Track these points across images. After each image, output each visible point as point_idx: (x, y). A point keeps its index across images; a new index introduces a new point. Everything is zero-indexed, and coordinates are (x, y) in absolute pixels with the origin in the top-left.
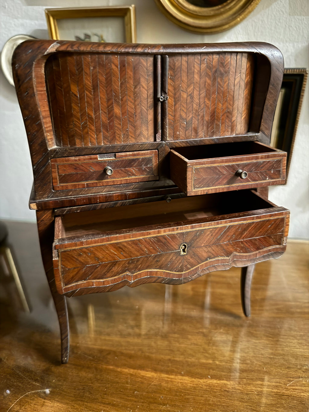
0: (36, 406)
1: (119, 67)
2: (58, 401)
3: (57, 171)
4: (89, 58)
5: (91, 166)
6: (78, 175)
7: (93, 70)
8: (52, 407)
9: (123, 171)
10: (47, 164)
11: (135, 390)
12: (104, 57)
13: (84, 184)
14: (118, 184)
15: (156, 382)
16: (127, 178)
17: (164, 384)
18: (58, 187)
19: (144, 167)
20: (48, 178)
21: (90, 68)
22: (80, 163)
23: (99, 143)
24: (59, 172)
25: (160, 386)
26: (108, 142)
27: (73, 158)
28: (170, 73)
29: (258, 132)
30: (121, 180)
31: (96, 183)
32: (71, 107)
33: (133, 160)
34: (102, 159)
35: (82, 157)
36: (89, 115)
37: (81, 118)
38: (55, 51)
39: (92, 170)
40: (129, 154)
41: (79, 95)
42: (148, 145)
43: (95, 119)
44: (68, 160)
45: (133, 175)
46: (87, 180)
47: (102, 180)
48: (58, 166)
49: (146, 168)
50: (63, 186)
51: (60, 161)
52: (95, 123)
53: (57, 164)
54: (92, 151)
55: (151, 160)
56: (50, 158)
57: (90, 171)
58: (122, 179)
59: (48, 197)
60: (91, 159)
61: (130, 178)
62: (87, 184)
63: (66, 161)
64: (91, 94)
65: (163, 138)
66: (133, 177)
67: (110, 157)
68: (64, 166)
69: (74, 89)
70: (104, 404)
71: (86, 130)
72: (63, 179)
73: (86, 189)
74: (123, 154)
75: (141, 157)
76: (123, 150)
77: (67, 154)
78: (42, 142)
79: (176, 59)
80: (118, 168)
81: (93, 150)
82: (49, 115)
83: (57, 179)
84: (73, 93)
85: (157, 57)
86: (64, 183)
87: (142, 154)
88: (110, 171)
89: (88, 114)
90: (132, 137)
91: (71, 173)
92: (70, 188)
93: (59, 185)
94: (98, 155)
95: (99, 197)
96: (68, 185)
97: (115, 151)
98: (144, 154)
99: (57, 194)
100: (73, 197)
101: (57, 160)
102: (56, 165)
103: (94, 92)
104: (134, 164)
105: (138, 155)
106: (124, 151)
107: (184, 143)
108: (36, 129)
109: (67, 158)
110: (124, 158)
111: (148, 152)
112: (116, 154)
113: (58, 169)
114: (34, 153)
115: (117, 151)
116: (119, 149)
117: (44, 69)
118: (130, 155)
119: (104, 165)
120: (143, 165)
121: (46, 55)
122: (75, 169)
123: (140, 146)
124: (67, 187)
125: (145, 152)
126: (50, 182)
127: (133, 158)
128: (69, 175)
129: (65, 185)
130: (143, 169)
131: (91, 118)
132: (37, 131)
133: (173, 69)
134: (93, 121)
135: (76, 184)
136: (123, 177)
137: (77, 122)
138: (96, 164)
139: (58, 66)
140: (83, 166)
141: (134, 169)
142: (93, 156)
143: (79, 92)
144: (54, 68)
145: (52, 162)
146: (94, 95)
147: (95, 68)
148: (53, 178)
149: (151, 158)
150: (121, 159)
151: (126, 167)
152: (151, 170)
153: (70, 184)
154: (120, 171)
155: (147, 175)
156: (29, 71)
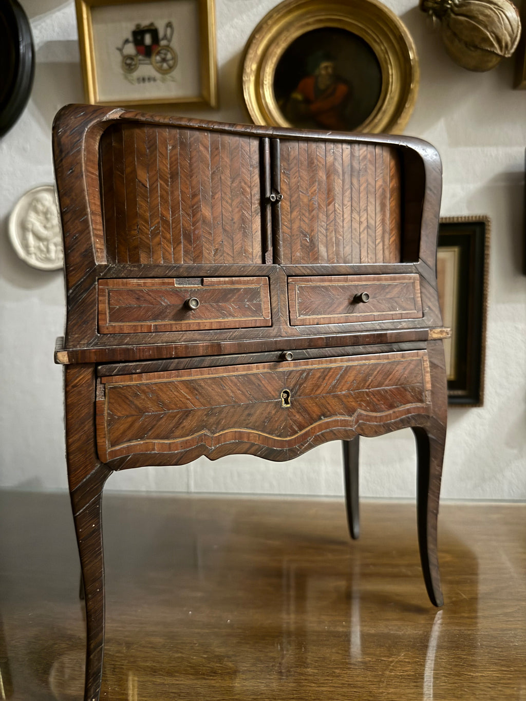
1: (210, 150)
3: (107, 301)
4: (166, 133)
5: (162, 296)
6: (142, 310)
7: (172, 150)
9: (215, 308)
10: (91, 288)
12: (188, 132)
13: (151, 325)
14: (206, 329)
16: (220, 320)
18: (107, 329)
19: (248, 303)
20: (92, 311)
21: (167, 148)
22: (145, 289)
23: (176, 260)
24: (111, 302)
26: (191, 260)
27: (135, 281)
28: (284, 165)
29: (418, 261)
30: (211, 323)
31: (171, 324)
32: (135, 203)
33: (232, 291)
34: (182, 286)
35: (149, 281)
36: (163, 216)
37: (151, 220)
38: (118, 118)
39: (165, 302)
40: (225, 281)
41: (149, 186)
42: (254, 269)
43: (172, 223)
44: (127, 284)
45: (231, 315)
46: (155, 318)
47: (181, 320)
48: (109, 293)
49: (251, 304)
50: (114, 327)
51: (114, 284)
52: (172, 229)
53: (108, 289)
55: (259, 293)
56: (97, 278)
57: (161, 304)
58: (212, 321)
59: (88, 344)
60: (164, 284)
61: (226, 320)
62: (155, 326)
63: (123, 284)
64: (168, 185)
65: (275, 260)
66: (230, 319)
67: (193, 284)
68: (119, 292)
69: (143, 176)
71: (157, 239)
72: (116, 316)
73: (154, 335)
74: (214, 280)
75: (243, 287)
77: (125, 274)
78: (86, 251)
79: (291, 146)
80: (206, 303)
81: (167, 270)
82: (100, 213)
83: (105, 314)
84: (140, 182)
85: (264, 140)
86: (117, 321)
87: (244, 283)
88: (194, 303)
89: (161, 214)
90: (228, 254)
91: (129, 306)
92: (126, 331)
93: (108, 324)
94: (175, 279)
95: (176, 348)
96: (122, 325)
97: (201, 274)
98: (247, 283)
99: (104, 340)
101: (109, 281)
102: (107, 291)
103: (172, 182)
104: (231, 298)
105: (238, 283)
106: (217, 274)
107: (308, 268)
108: (80, 228)
109: (125, 280)
110: (216, 287)
111: (253, 280)
112: (204, 279)
113: (109, 296)
114: (72, 267)
115: (205, 275)
116: (208, 271)
117: (98, 144)
118: (225, 283)
119: (184, 296)
120: (246, 301)
121: (104, 121)
122: (138, 299)
123: (241, 269)
124: (121, 328)
125: (248, 280)
126: (94, 318)
127: (230, 288)
128: (126, 308)
129: (118, 325)
130: (247, 306)
131: (166, 222)
132: (81, 232)
133: (286, 159)
134: (168, 225)
135: (138, 325)
136: (214, 318)
137: (144, 226)
138: (171, 293)
139: (120, 140)
140: (150, 295)
141: (231, 306)
142: (166, 280)
143: (149, 181)
144: (113, 144)
145: (100, 286)
146: (172, 187)
147: (174, 147)
148: (100, 312)
149: (258, 290)
150: (211, 288)
151: (218, 302)
152: (258, 310)
153: (128, 324)
154: (210, 308)
155: (252, 317)
156: (78, 140)
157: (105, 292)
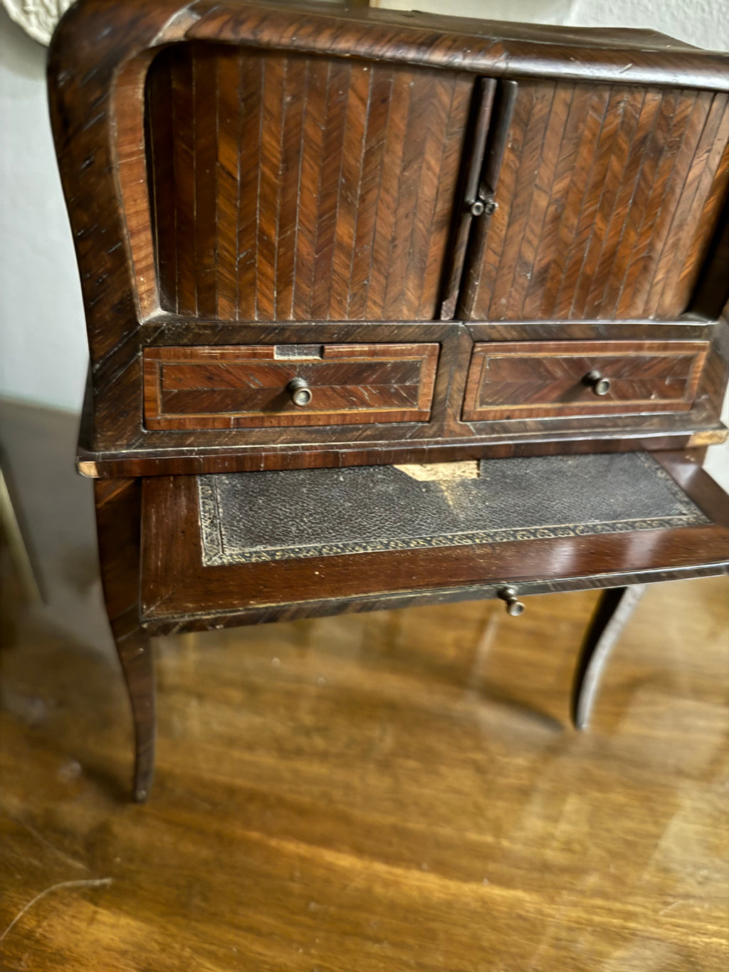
0: (75, 922)
1: (369, 102)
2: (128, 914)
3: (158, 382)
4: (282, 68)
5: (251, 375)
6: (216, 395)
7: (290, 104)
8: (113, 926)
9: (338, 393)
10: (132, 361)
11: (311, 899)
12: (329, 67)
13: (230, 419)
14: (320, 423)
15: (359, 883)
16: (346, 411)
17: (379, 890)
18: (159, 423)
19: (395, 386)
20: (134, 396)
21: (281, 100)
22: (223, 363)
23: (281, 313)
24: (164, 383)
25: (369, 891)
26: (307, 312)
27: (206, 350)
28: (515, 134)
29: (715, 318)
30: (329, 416)
31: (263, 418)
32: (214, 206)
33: (371, 367)
34: (286, 358)
35: (230, 350)
36: (263, 232)
37: (240, 240)
38: (183, 39)
39: (254, 384)
40: (361, 351)
41: (242, 177)
42: (417, 330)
43: (279, 248)
44: (192, 355)
45: (364, 403)
46: (237, 408)
47: (278, 411)
48: (161, 369)
49: (401, 387)
50: (170, 421)
51: (169, 356)
52: (279, 257)
53: (159, 363)
54: (261, 335)
55: (418, 369)
56: (141, 346)
57: (249, 387)
58: (331, 412)
59: (129, 446)
60: (254, 355)
61: (355, 411)
62: (237, 419)
63: (185, 356)
64: (276, 175)
65: (459, 314)
66: (363, 410)
67: (306, 354)
68: (179, 368)
69: (229, 156)
70: (238, 927)
71: (249, 276)
72: (172, 403)
73: (234, 433)
74: (344, 348)
75: (392, 360)
76: (347, 338)
77: (189, 340)
78: (121, 302)
79: (540, 94)
80: (325, 384)
81: (264, 332)
82: (149, 224)
83: (155, 401)
84: (223, 168)
85: (484, 83)
86: (174, 412)
87: (396, 353)
88: (302, 396)
89: (259, 230)
90: (375, 303)
91: (195, 389)
92: (189, 427)
93: (160, 417)
94: (275, 347)
95: (267, 457)
96: (184, 419)
97: (322, 340)
98: (402, 353)
99: (154, 440)
100: (196, 449)
101: (161, 351)
102: (158, 366)
103: (286, 169)
104: (368, 377)
105: (384, 353)
106: (349, 340)
107: (516, 330)
108: (109, 265)
109: (188, 350)
110: (346, 360)
111: (413, 348)
112: (326, 347)
113: (162, 375)
114: (97, 329)
115: (329, 340)
116: (335, 334)
117: (142, 86)
118: (362, 353)
119: (288, 374)
120: (393, 381)
121: (153, 48)
122: (210, 379)
123: (393, 332)
124: (181, 423)
125: (403, 348)
126: (137, 408)
127: (368, 362)
128: (189, 393)
129: (176, 419)
130: (393, 390)
131: (267, 245)
132: (111, 272)
133: (524, 122)
134: (271, 251)
135: (208, 419)
136: (336, 407)
137: (227, 250)
138: (266, 370)
139: (187, 80)
140: (230, 373)
141: (367, 390)
142: (260, 349)
143: (241, 166)
144: (175, 85)
145: (148, 357)
146: (285, 179)
147: (296, 97)
148: (146, 399)
149: (417, 364)
150: (336, 361)
151: (346, 383)
152: (413, 394)
153: (192, 416)
154: (329, 393)
155: (399, 406)
156: (100, 98)
157: (155, 368)
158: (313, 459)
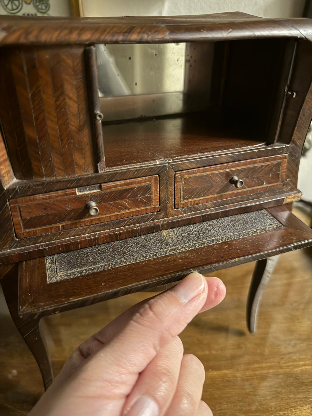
3: (19, 215)
5: (67, 204)
6: (50, 216)
9: (112, 205)
10: (4, 207)
13: (59, 226)
14: (106, 221)
16: (118, 213)
18: (23, 234)
19: (140, 197)
20: (8, 224)
22: (50, 201)
24: (22, 215)
27: (41, 196)
29: (288, 143)
30: (110, 217)
31: (76, 223)
33: (126, 191)
34: (83, 193)
35: (53, 194)
39: (69, 208)
40: (120, 184)
42: (146, 170)
44: (34, 200)
45: (126, 208)
46: (62, 220)
47: (84, 219)
48: (19, 208)
49: (143, 198)
50: (29, 232)
51: (22, 202)
53: (18, 206)
54: (68, 184)
55: (150, 188)
56: (7, 199)
57: (66, 210)
58: (111, 215)
59: (10, 248)
60: (66, 194)
61: (122, 212)
62: (63, 226)
63: (31, 200)
66: (127, 211)
67: (93, 190)
68: (28, 207)
72: (28, 224)
73: (62, 233)
74: (112, 184)
75: (137, 186)
76: (112, 180)
77: (31, 192)
80: (105, 202)
81: (69, 183)
83: (20, 224)
86: (30, 228)
87: (138, 183)
88: (94, 211)
91: (38, 215)
92: (39, 234)
93: (23, 231)
94: (76, 189)
95: (81, 242)
96: (36, 231)
97: (100, 182)
98: (141, 182)
99: (22, 243)
100: (44, 243)
101: (18, 200)
104: (126, 196)
105: (132, 183)
106: (113, 180)
109: (32, 197)
110: (113, 189)
111: (145, 179)
112: (102, 185)
113: (20, 211)
115: (103, 182)
116: (106, 178)
118: (121, 185)
119: (85, 200)
120: (139, 196)
122: (45, 209)
123: (135, 173)
124: (35, 233)
125: (141, 180)
126: (11, 229)
127: (125, 189)
128: (36, 218)
129: (32, 231)
130: (139, 200)
135: (48, 228)
136: (112, 212)
138: (74, 200)
140: (55, 205)
141: (126, 202)
142: (69, 191)
145: (11, 204)
148: (14, 224)
149: (149, 186)
150: (109, 191)
151: (115, 200)
152: (149, 200)
153: (39, 228)
154: (108, 206)
155: (143, 207)
157: (16, 209)
158: (105, 239)
